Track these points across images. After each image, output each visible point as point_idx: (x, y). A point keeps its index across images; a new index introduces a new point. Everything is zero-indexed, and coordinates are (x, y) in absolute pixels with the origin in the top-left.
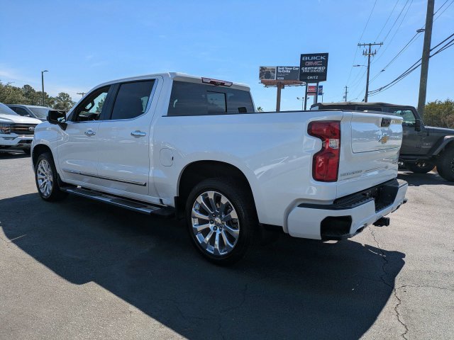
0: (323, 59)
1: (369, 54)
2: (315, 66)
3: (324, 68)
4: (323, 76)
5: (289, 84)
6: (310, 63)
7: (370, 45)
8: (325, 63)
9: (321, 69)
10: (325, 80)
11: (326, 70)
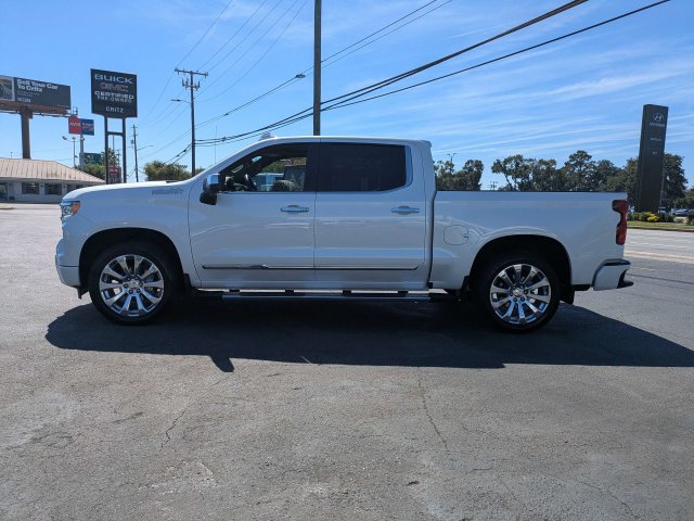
0: (129, 83)
1: (193, 87)
2: (117, 92)
3: (131, 97)
4: (130, 110)
5: (41, 112)
6: (107, 86)
7: (191, 73)
8: (132, 89)
9: (127, 98)
10: (135, 115)
11: (135, 100)
